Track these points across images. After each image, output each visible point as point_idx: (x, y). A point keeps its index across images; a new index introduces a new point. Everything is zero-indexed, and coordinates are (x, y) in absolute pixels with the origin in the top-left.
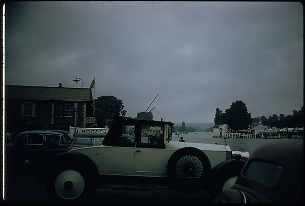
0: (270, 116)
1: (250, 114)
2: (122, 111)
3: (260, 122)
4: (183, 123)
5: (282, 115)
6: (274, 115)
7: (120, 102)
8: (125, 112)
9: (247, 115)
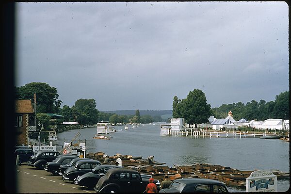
0: (248, 103)
1: (210, 105)
2: (57, 101)
3: (230, 112)
4: (138, 113)
5: (262, 102)
6: (253, 101)
7: (54, 91)
8: (60, 102)
9: (205, 106)
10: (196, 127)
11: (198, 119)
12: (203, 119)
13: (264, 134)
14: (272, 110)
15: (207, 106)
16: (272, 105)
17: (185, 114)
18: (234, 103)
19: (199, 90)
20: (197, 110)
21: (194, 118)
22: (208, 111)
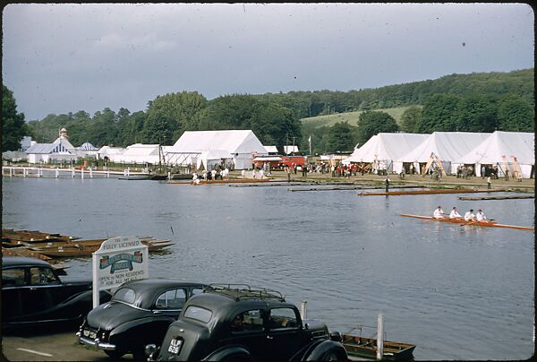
0: (98, 113)
1: (23, 114)
3: (63, 130)
5: (124, 112)
9: (14, 117)
12: (9, 142)
13: (127, 172)
14: (140, 128)
15: (18, 117)
16: (140, 119)
18: (71, 113)
22: (19, 127)
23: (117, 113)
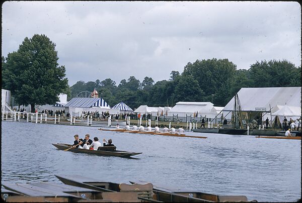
0: (123, 81)
1: (63, 68)
5: (148, 80)
6: (132, 79)
9: (54, 69)
10: (33, 110)
11: (38, 94)
12: (49, 96)
17: (12, 81)
18: (98, 81)
19: (44, 37)
20: (39, 75)
21: (30, 92)
23: (141, 82)
